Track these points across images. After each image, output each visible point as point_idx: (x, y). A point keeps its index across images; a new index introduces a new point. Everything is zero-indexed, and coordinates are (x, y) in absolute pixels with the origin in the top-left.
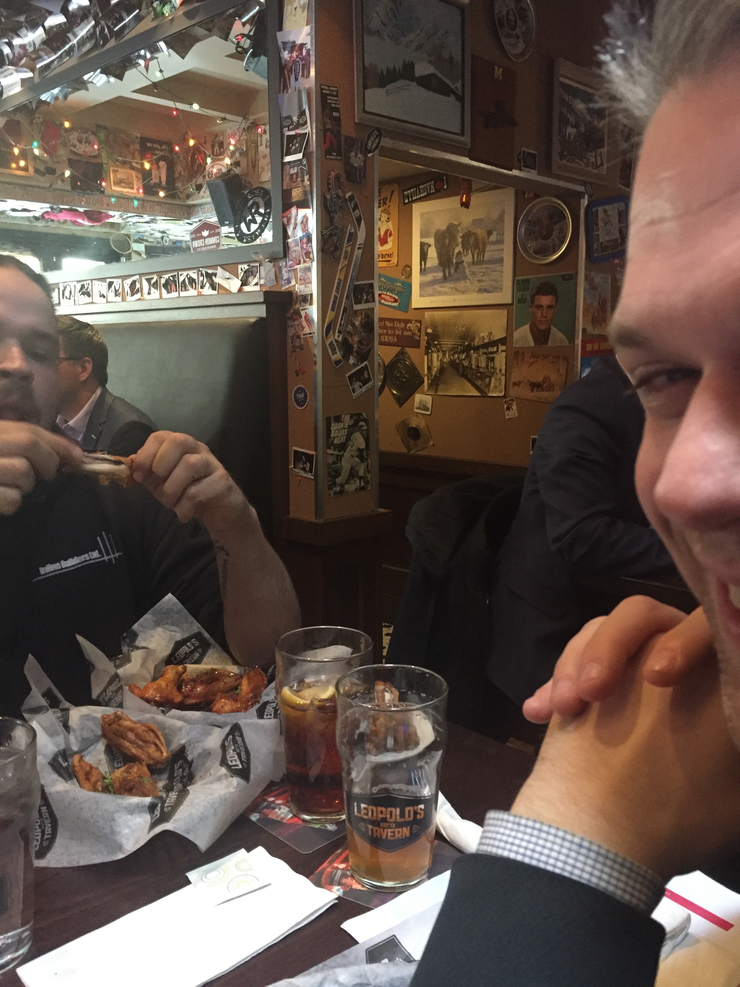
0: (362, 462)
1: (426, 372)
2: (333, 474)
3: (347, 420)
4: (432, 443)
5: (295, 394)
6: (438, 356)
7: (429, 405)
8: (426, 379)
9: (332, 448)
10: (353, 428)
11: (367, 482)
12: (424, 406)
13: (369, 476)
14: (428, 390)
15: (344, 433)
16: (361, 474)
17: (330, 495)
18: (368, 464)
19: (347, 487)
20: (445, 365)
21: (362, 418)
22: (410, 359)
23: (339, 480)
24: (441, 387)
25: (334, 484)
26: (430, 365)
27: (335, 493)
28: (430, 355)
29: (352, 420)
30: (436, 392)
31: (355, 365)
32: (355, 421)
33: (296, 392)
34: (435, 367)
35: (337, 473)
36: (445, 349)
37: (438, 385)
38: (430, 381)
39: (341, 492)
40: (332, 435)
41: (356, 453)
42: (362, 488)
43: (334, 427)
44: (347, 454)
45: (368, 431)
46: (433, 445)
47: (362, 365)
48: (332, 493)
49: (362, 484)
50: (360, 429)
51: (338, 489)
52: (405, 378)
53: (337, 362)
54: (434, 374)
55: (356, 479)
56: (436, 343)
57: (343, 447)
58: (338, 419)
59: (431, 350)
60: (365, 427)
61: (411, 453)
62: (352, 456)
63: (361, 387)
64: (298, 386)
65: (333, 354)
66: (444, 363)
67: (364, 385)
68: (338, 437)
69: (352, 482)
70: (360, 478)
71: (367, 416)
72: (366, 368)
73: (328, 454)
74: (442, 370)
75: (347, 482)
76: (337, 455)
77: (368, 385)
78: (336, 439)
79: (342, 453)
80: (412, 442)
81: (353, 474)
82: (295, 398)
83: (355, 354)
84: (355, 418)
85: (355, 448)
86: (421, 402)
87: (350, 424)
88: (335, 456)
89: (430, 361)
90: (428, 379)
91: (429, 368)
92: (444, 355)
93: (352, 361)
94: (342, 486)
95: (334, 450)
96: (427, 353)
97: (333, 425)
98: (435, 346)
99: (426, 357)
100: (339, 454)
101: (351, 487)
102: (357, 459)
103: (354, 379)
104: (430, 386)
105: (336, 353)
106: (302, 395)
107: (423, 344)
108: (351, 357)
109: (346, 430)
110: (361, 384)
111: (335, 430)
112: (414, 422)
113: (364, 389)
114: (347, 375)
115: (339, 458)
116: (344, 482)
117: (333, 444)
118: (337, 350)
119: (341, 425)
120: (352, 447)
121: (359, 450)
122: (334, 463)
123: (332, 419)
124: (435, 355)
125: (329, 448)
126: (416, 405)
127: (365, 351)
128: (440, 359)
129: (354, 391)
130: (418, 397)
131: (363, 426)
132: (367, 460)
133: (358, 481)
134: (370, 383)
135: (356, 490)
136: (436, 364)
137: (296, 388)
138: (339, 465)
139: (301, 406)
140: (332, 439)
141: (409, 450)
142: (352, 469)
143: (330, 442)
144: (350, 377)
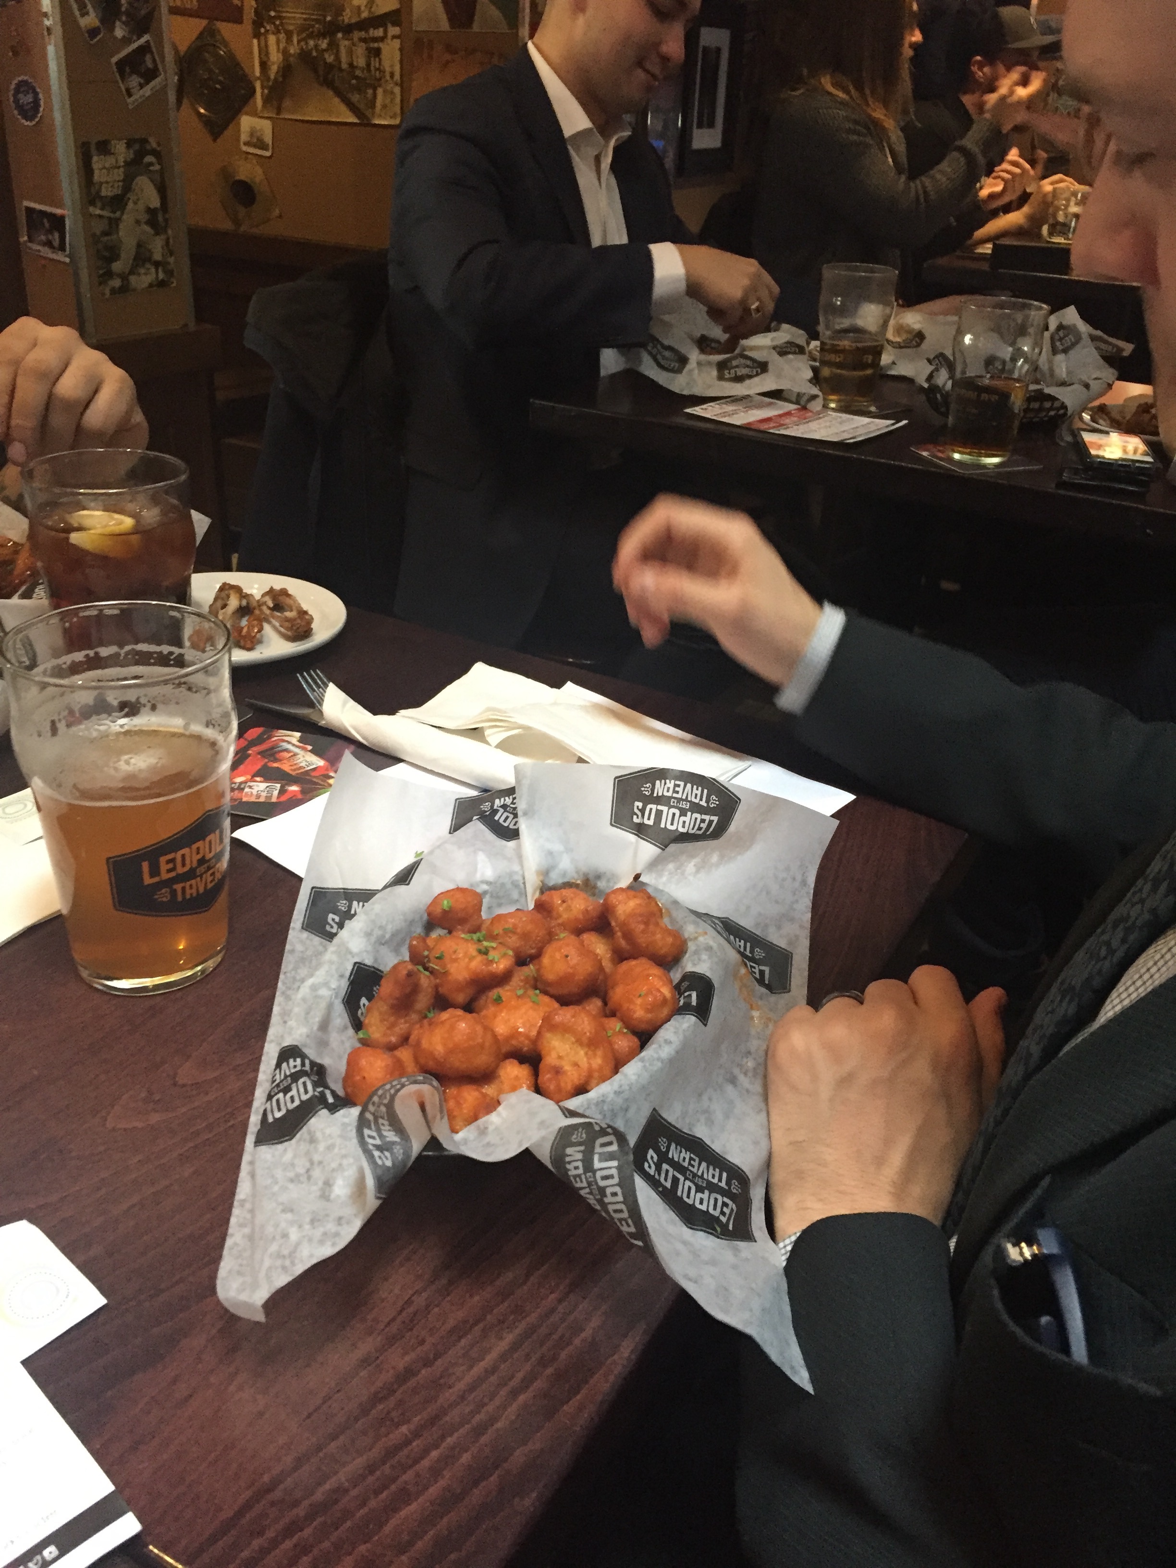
0: (157, 233)
1: (257, 72)
2: (106, 254)
3: (121, 151)
4: (277, 212)
5: (15, 95)
6: (278, 42)
7: (268, 138)
8: (258, 85)
9: (99, 204)
10: (135, 166)
11: (170, 273)
12: (258, 139)
13: (171, 260)
14: (264, 106)
15: (119, 174)
16: (157, 256)
17: (103, 294)
18: (168, 239)
19: (133, 279)
20: (291, 59)
22: (226, 44)
23: (117, 266)
24: (287, 103)
25: (109, 274)
26: (265, 59)
27: (113, 291)
28: (262, 38)
29: (132, 151)
30: (278, 113)
31: (126, 41)
32: (135, 153)
33: (17, 91)
34: (273, 63)
36: (291, 28)
37: (280, 100)
38: (266, 91)
39: (125, 289)
40: (96, 177)
41: (144, 217)
42: (162, 284)
43: (97, 162)
44: (128, 219)
45: (162, 172)
46: (280, 216)
47: (142, 41)
48: (107, 292)
49: (161, 276)
50: (146, 169)
51: (116, 283)
52: (220, 83)
53: (93, 32)
54: (272, 77)
55: (148, 265)
56: (273, 14)
58: (104, 148)
59: (265, 27)
60: (157, 167)
61: (242, 229)
62: (138, 222)
64: (20, 79)
65: (83, 15)
66: (290, 55)
68: (107, 182)
70: (157, 264)
71: (159, 144)
72: (147, 47)
73: (91, 215)
74: (286, 70)
75: (132, 272)
76: (110, 219)
77: (156, 83)
78: (104, 185)
79: (118, 214)
80: (242, 211)
82: (16, 101)
83: (124, 18)
84: (137, 146)
85: (141, 206)
86: (252, 134)
87: (129, 160)
88: (106, 221)
89: (264, 52)
90: (263, 87)
91: (264, 65)
92: (289, 39)
93: (119, 32)
94: (124, 277)
95: (102, 209)
96: (257, 35)
97: (95, 159)
98: (271, 20)
99: (255, 41)
101: (140, 281)
102: (147, 228)
104: (267, 100)
105: (87, 13)
106: (30, 98)
107: (249, 14)
108: (118, 23)
109: (122, 170)
111: (101, 169)
112: (242, 173)
114: (114, 60)
115: (114, 224)
116: (127, 271)
117: (98, 196)
118: (89, 7)
119: (110, 161)
120: (135, 203)
121: (151, 211)
122: (106, 234)
123: (93, 148)
124: (272, 39)
125: (92, 203)
126: (244, 137)
127: (143, 12)
128: (282, 46)
130: (246, 122)
131: (151, 164)
132: (166, 232)
133: (153, 270)
134: (158, 80)
135: (151, 285)
136: (275, 57)
137: (15, 82)
138: (114, 237)
139: (31, 120)
140: (97, 187)
141: (237, 222)
142: (139, 245)
143: (93, 191)
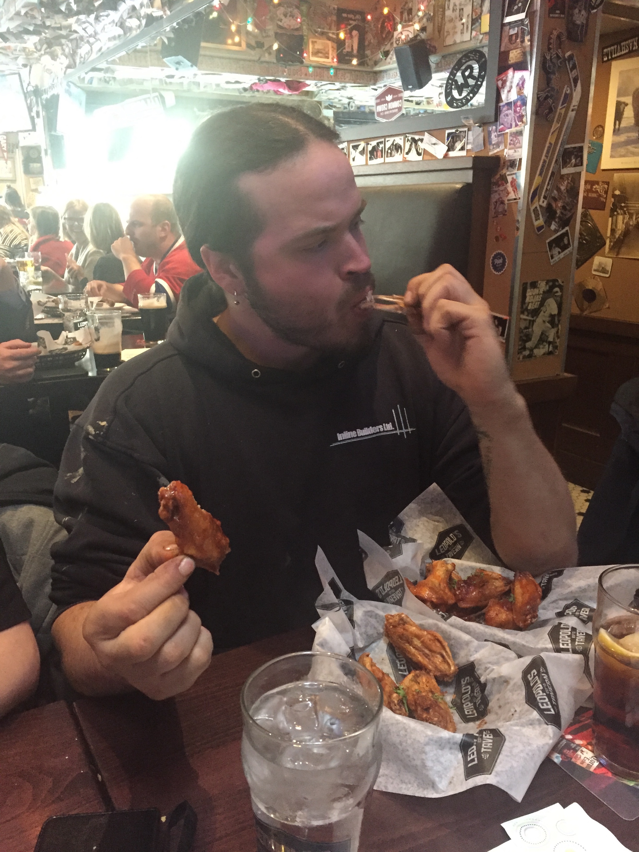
0: (553, 327)
1: (609, 234)
2: (524, 338)
3: (543, 286)
4: (607, 306)
5: (493, 260)
6: (624, 218)
7: (609, 268)
8: (608, 242)
9: (526, 313)
10: (548, 293)
11: (556, 347)
12: (603, 268)
13: (558, 341)
14: (609, 252)
15: (539, 298)
16: (551, 339)
17: (519, 359)
18: (558, 329)
19: (536, 351)
20: (631, 227)
21: (557, 284)
22: (592, 220)
23: (529, 345)
24: (623, 250)
25: (524, 348)
26: (614, 227)
27: (524, 357)
28: (615, 217)
29: (548, 286)
30: (617, 254)
31: (556, 231)
32: (550, 287)
33: (495, 257)
34: (619, 230)
35: (528, 338)
36: (632, 211)
37: (620, 248)
38: (612, 244)
39: (530, 356)
40: (527, 300)
41: (547, 319)
42: (550, 353)
43: (529, 293)
44: (539, 320)
45: (561, 297)
46: (609, 308)
47: (564, 231)
48: (521, 357)
49: (551, 349)
50: (554, 296)
51: (527, 353)
52: (585, 240)
53: (540, 228)
54: (617, 236)
55: (545, 343)
56: (623, 205)
57: (535, 313)
58: (534, 285)
59: (617, 212)
60: (559, 294)
61: (585, 313)
62: (544, 322)
63: (559, 253)
64: (497, 252)
65: (536, 220)
66: (630, 225)
67: (563, 251)
68: (532, 302)
69: (541, 346)
70: (550, 343)
71: (563, 282)
72: (566, 234)
73: (521, 319)
74: (626, 233)
75: (537, 347)
76: (530, 320)
77: (567, 251)
78: (530, 304)
79: (535, 318)
80: (586, 303)
81: (543, 339)
82: (493, 263)
83: (557, 220)
84: (551, 284)
85: (547, 314)
86: (600, 264)
87: (545, 290)
88: (528, 322)
89: (615, 224)
90: (610, 242)
91: (613, 231)
92: (631, 217)
93: (553, 227)
94: (531, 350)
95: (528, 316)
96: (612, 216)
97: (528, 290)
98: (622, 208)
99: (610, 219)
100: (532, 319)
101: (539, 352)
102: (549, 325)
103: (554, 245)
104: (611, 249)
105: (539, 219)
106: (501, 261)
107: (609, 205)
108: (553, 223)
109: (541, 296)
110: (560, 251)
111: (530, 296)
112: (590, 285)
113: (562, 255)
114: (547, 241)
115: (532, 323)
116: (534, 347)
117: (526, 309)
118: (541, 216)
119: (536, 291)
120: (544, 312)
121: (552, 316)
122: (526, 328)
123: (529, 285)
124: (620, 218)
125: (522, 313)
126: (594, 267)
127: (567, 217)
128: (625, 221)
129: (552, 257)
130: (597, 260)
131: (557, 292)
132: (558, 326)
133: (547, 346)
134: (569, 249)
135: (544, 354)
136: (621, 226)
137: (495, 253)
138: (530, 330)
139: (498, 271)
140: (526, 305)
141: (582, 310)
142: (542, 333)
143: (524, 307)
144: (550, 244)
